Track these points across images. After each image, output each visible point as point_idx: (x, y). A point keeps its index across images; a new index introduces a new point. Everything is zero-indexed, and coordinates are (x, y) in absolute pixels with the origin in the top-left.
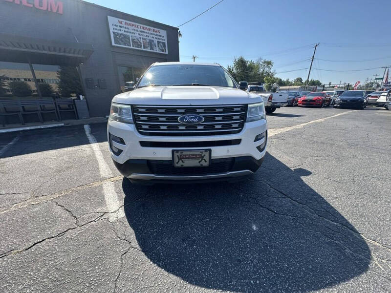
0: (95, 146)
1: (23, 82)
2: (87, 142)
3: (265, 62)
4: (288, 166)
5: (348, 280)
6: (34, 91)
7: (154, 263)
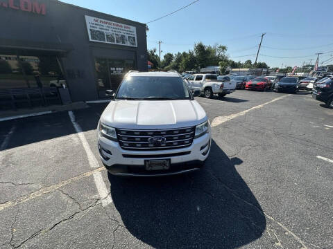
0: (81, 135)
1: (4, 61)
2: (74, 132)
3: (220, 47)
4: (228, 155)
5: (248, 243)
6: (14, 70)
7: (135, 236)
